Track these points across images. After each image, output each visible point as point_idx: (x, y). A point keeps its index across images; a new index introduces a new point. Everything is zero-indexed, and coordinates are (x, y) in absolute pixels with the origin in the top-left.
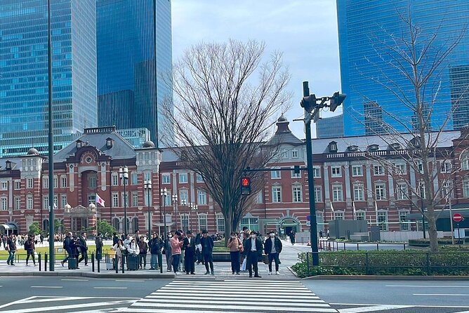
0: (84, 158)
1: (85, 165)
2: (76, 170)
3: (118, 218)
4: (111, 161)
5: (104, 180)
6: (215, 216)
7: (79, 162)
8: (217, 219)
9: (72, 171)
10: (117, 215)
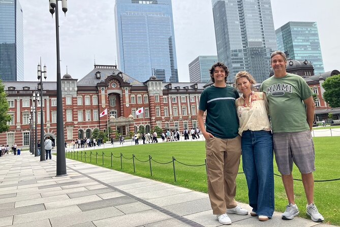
0: (111, 84)
1: (112, 88)
2: (106, 92)
3: (136, 125)
4: (131, 86)
5: (127, 100)
6: (192, 122)
7: (108, 86)
8: (193, 123)
9: (103, 93)
10: (136, 124)
